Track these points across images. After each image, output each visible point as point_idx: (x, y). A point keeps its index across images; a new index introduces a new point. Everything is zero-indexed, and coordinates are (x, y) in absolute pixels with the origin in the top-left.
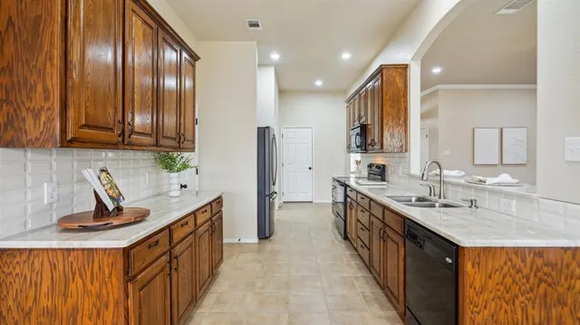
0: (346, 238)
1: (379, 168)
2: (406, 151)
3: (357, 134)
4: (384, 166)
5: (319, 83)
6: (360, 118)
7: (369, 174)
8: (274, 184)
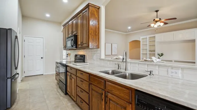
0: (66, 94)
1: (82, 57)
2: (99, 48)
3: (72, 40)
4: (84, 55)
5: (48, 15)
6: (72, 32)
7: (75, 59)
8: (16, 68)
